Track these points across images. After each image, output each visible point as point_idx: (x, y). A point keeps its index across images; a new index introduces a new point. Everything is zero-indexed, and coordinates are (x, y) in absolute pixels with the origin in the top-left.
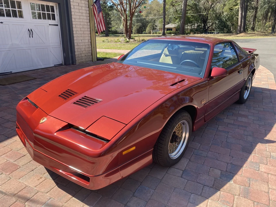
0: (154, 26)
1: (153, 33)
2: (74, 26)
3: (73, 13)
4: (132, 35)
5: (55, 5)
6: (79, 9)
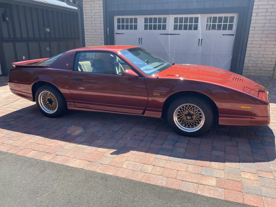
3: (253, 22)
5: (235, 16)
6: (266, 16)
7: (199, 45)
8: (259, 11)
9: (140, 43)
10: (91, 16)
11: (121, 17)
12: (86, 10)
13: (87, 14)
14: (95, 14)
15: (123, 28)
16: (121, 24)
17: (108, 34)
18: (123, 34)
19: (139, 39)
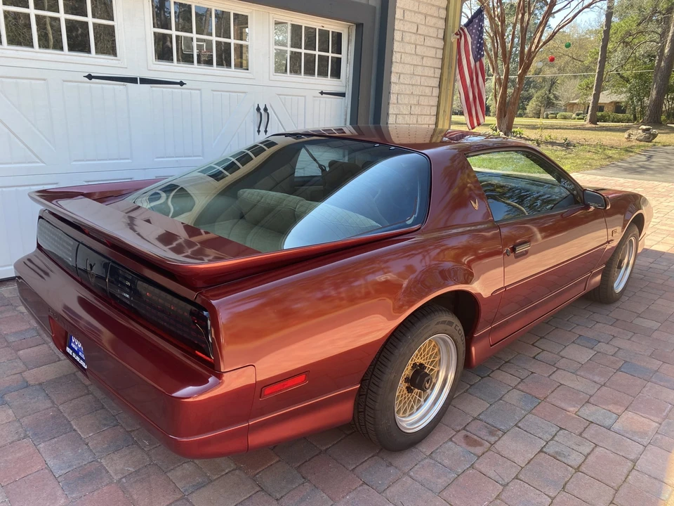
0: (552, 97)
1: (547, 115)
2: (393, 98)
3: (396, 57)
4: (517, 120)
5: (344, 30)
6: (416, 45)
7: (259, 131)
8: (406, 27)
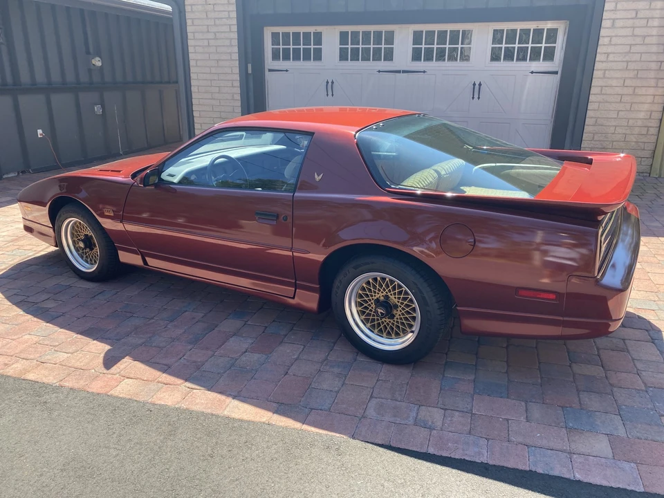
2: (598, 74)
3: (603, 41)
5: (561, 27)
6: (634, 27)
7: (473, 98)
8: (619, 15)
9: (330, 93)
10: (205, 27)
11: (280, 30)
12: (192, 11)
13: (196, 22)
14: (217, 22)
15: (286, 58)
16: (281, 47)
17: (250, 71)
18: (287, 71)
19: (328, 82)
